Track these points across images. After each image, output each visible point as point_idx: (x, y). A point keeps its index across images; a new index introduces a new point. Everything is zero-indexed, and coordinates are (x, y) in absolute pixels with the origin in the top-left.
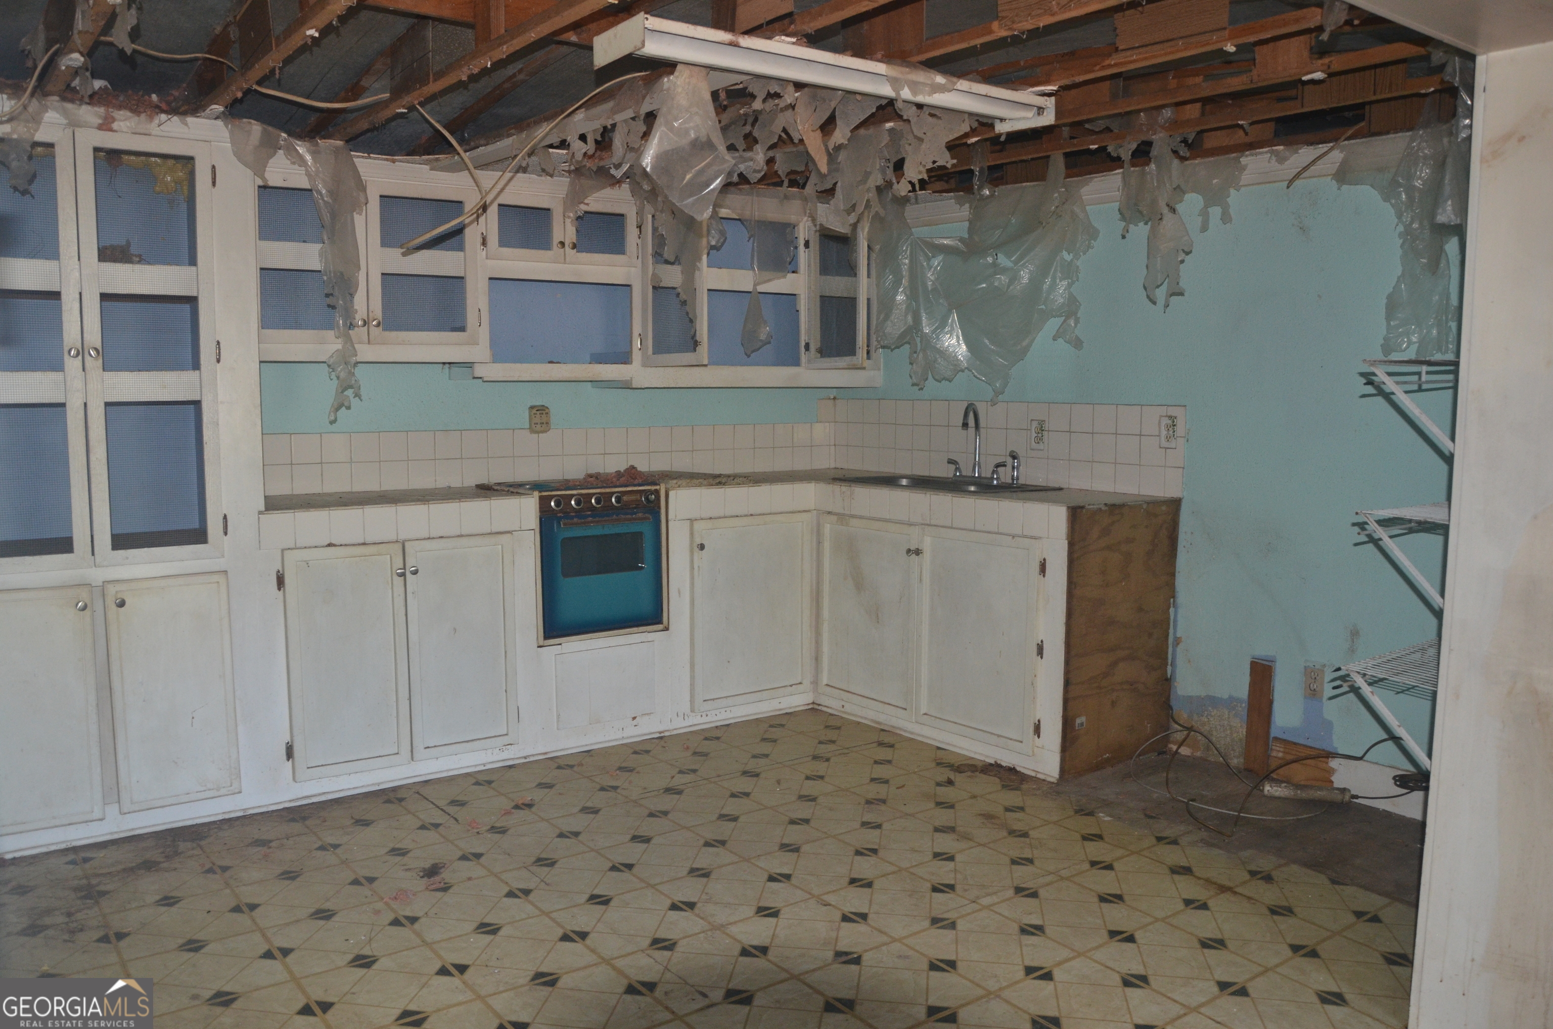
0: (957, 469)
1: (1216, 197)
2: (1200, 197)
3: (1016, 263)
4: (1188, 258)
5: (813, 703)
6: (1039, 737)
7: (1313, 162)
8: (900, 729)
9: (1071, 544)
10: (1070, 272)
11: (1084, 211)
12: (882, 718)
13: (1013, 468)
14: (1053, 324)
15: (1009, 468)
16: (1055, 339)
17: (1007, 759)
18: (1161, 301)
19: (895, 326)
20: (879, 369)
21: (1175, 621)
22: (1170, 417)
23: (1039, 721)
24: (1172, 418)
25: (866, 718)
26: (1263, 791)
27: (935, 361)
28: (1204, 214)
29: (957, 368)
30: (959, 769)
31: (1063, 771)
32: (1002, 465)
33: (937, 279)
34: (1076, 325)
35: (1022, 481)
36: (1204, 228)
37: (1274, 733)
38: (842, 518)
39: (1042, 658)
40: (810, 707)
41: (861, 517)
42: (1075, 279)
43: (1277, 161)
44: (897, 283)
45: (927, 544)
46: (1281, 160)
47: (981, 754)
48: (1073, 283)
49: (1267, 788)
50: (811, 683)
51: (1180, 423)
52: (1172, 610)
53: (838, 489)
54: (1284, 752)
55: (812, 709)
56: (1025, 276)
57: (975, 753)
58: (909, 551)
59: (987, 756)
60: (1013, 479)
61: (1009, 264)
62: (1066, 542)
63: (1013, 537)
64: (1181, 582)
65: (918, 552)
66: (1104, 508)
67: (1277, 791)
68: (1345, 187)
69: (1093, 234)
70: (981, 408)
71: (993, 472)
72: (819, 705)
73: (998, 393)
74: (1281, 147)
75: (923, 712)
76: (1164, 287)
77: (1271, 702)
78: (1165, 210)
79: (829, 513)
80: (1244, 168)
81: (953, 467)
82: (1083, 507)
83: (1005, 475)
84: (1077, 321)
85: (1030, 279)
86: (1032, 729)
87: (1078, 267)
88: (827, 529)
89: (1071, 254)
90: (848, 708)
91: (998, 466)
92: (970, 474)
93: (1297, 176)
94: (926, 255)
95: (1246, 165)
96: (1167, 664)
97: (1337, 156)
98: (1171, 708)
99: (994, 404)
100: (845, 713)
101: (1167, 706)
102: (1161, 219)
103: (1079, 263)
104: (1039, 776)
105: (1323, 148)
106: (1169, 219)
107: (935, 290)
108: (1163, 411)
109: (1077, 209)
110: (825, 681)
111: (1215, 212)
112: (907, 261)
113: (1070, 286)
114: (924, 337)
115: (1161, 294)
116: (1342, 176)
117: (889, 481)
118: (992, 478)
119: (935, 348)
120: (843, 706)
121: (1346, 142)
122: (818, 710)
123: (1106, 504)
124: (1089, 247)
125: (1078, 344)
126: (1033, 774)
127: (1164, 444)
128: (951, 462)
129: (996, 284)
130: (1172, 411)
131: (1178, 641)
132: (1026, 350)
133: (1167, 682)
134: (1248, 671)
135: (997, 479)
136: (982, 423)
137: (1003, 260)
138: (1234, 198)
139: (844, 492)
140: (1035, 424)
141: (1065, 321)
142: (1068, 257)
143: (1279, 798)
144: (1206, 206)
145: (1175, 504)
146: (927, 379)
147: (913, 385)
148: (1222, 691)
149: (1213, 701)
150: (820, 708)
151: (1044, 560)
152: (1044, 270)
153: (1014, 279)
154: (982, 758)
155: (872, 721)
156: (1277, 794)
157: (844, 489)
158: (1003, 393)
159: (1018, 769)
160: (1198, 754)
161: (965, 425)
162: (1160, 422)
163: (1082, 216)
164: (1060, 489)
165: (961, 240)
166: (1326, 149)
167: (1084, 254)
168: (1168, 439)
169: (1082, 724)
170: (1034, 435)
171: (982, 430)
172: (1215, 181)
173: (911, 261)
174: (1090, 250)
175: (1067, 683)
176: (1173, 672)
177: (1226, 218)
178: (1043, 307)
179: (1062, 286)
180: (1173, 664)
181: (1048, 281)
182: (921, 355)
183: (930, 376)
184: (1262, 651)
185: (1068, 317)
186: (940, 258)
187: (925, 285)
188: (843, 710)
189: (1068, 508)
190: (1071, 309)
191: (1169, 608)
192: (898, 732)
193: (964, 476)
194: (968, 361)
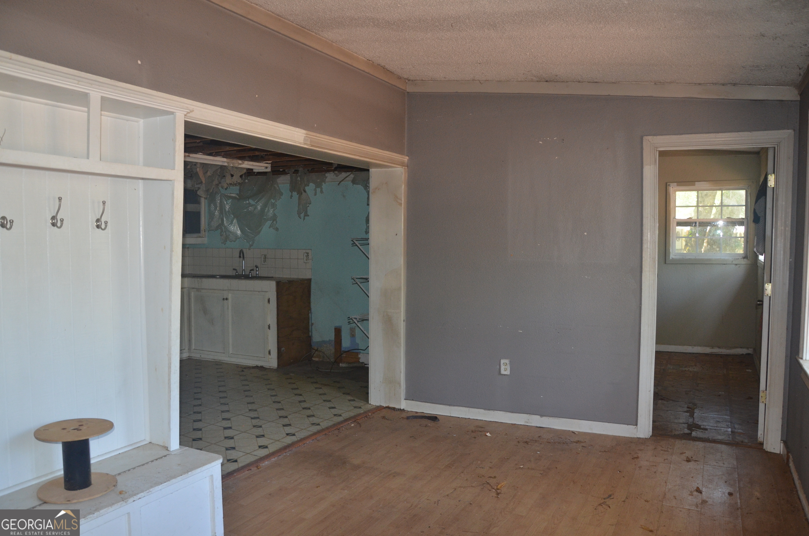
0: (237, 272)
1: (318, 185)
2: (314, 185)
3: (256, 203)
4: (310, 205)
5: (189, 357)
6: (270, 355)
7: (347, 177)
8: (223, 360)
9: (277, 293)
10: (274, 206)
11: (278, 186)
12: (216, 358)
13: (257, 271)
14: (269, 223)
15: (255, 271)
16: (269, 228)
17: (260, 364)
18: (302, 218)
19: (215, 224)
20: (206, 237)
21: (311, 318)
22: (307, 253)
23: (270, 350)
24: (308, 253)
25: (210, 359)
26: (339, 366)
27: (229, 235)
28: (315, 190)
29: (237, 237)
30: (245, 368)
31: (278, 365)
32: (253, 270)
33: (229, 208)
34: (276, 223)
35: (259, 275)
36: (315, 194)
37: (343, 349)
38: (198, 290)
39: (270, 330)
40: (188, 358)
41: (205, 289)
42: (275, 208)
43: (336, 176)
44: (216, 209)
45: (230, 296)
46: (337, 176)
47: (252, 364)
48: (275, 210)
49: (341, 364)
50: (188, 349)
51: (310, 254)
52: (310, 314)
53: (196, 280)
54: (346, 355)
55: (189, 359)
56: (259, 208)
57: (250, 364)
58: (224, 299)
59: (253, 364)
60: (257, 275)
61: (254, 203)
62: (276, 292)
63: (259, 292)
64: (312, 305)
65: (227, 299)
66: (287, 282)
67: (343, 365)
68: (354, 185)
69: (281, 194)
70: (244, 251)
71: (250, 273)
72: (191, 357)
73: (251, 246)
74: (337, 172)
75: (230, 353)
76: (303, 214)
77: (341, 340)
78: (303, 191)
79: (193, 288)
80: (326, 177)
81: (235, 271)
82: (280, 282)
83: (254, 273)
84: (276, 222)
85: (261, 209)
86: (268, 353)
87: (276, 205)
88: (192, 294)
89: (274, 200)
90: (203, 356)
91: (251, 270)
92: (241, 273)
93: (342, 180)
94: (226, 200)
95: (327, 177)
96: (309, 332)
97: (352, 176)
98: (311, 345)
99: (249, 249)
100: (202, 358)
101: (310, 345)
102: (301, 194)
103: (277, 203)
104: (271, 368)
105: (348, 173)
106: (304, 193)
107: (229, 211)
108: (304, 251)
109: (276, 186)
110: (193, 348)
111: (318, 190)
112: (219, 202)
113: (274, 210)
114: (225, 227)
115: (302, 215)
116: (354, 182)
117: (213, 277)
118: (249, 275)
119: (229, 231)
120: (201, 356)
121: (354, 172)
122: (191, 359)
123: (288, 281)
124: (280, 198)
125: (277, 229)
126: (269, 367)
127: (305, 262)
128: (234, 269)
129: (250, 210)
130: (308, 251)
131: (312, 324)
132: (259, 232)
133: (310, 338)
134: (334, 331)
135: (251, 275)
136: (245, 256)
137: (251, 201)
138: (324, 186)
139: (199, 281)
140: (263, 256)
141: (272, 222)
142: (273, 201)
143: (344, 367)
144: (316, 188)
145: (310, 280)
146: (227, 241)
147: (222, 243)
148: (327, 339)
149: (324, 342)
150: (192, 358)
151: (269, 298)
152: (265, 205)
153: (256, 208)
154: (252, 365)
155: (212, 359)
156: (344, 366)
157: (198, 279)
158: (252, 246)
159: (264, 366)
160: (321, 360)
161: (240, 257)
162: (304, 255)
163: (278, 188)
164: (273, 277)
165: (237, 194)
166: (349, 174)
167: (279, 200)
168: (306, 260)
169: (283, 350)
170: (263, 260)
171: (245, 259)
172: (318, 181)
173: (220, 202)
174: (280, 199)
175: (278, 337)
176: (312, 334)
177: (322, 192)
178: (265, 217)
179: (271, 211)
180: (311, 332)
181: (267, 209)
182: (224, 233)
183: (228, 240)
184: (337, 324)
185: (273, 221)
186: (230, 200)
187: (225, 210)
188: (200, 357)
189: (276, 282)
190: (274, 218)
191: (309, 313)
192: (222, 361)
193: (239, 275)
194: (240, 235)
